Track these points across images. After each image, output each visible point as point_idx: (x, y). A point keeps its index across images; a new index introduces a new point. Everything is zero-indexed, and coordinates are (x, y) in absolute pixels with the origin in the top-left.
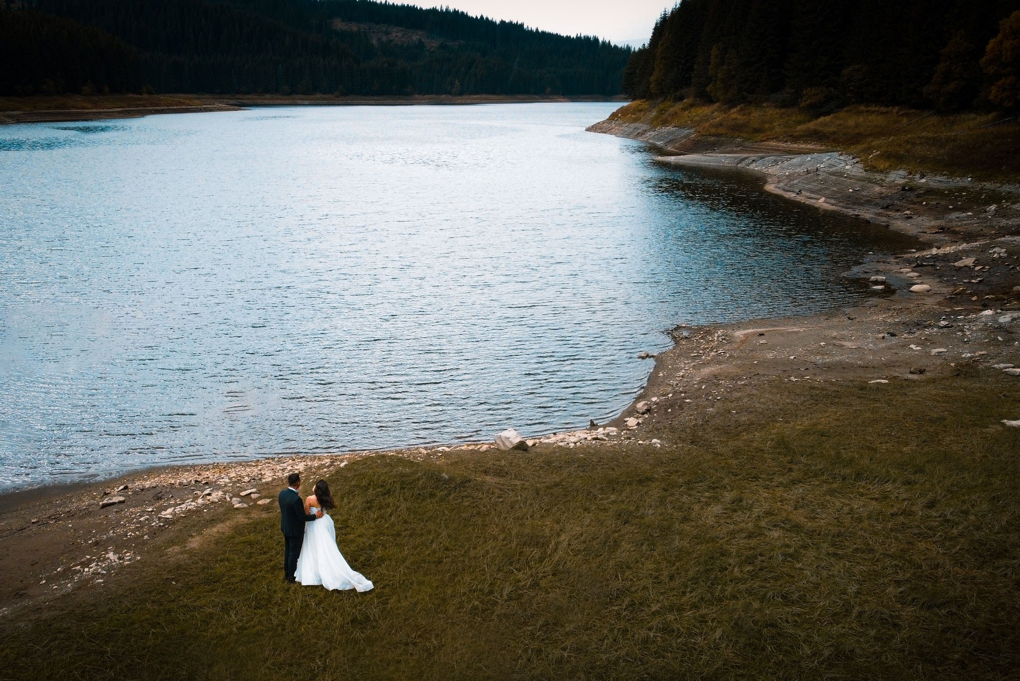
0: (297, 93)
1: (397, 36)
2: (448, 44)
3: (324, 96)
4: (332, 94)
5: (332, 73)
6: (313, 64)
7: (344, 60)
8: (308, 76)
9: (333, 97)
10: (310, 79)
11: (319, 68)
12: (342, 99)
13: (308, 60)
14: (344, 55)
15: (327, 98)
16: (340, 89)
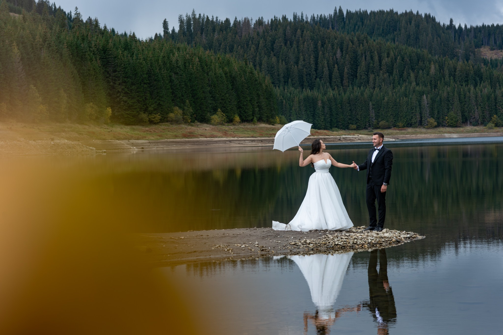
5: (484, 103)
6: (463, 94)
7: (498, 87)
8: (457, 107)
9: (487, 129)
10: (459, 110)
11: (470, 97)
12: (496, 130)
13: (456, 89)
14: (498, 82)
15: (479, 130)
16: (494, 120)
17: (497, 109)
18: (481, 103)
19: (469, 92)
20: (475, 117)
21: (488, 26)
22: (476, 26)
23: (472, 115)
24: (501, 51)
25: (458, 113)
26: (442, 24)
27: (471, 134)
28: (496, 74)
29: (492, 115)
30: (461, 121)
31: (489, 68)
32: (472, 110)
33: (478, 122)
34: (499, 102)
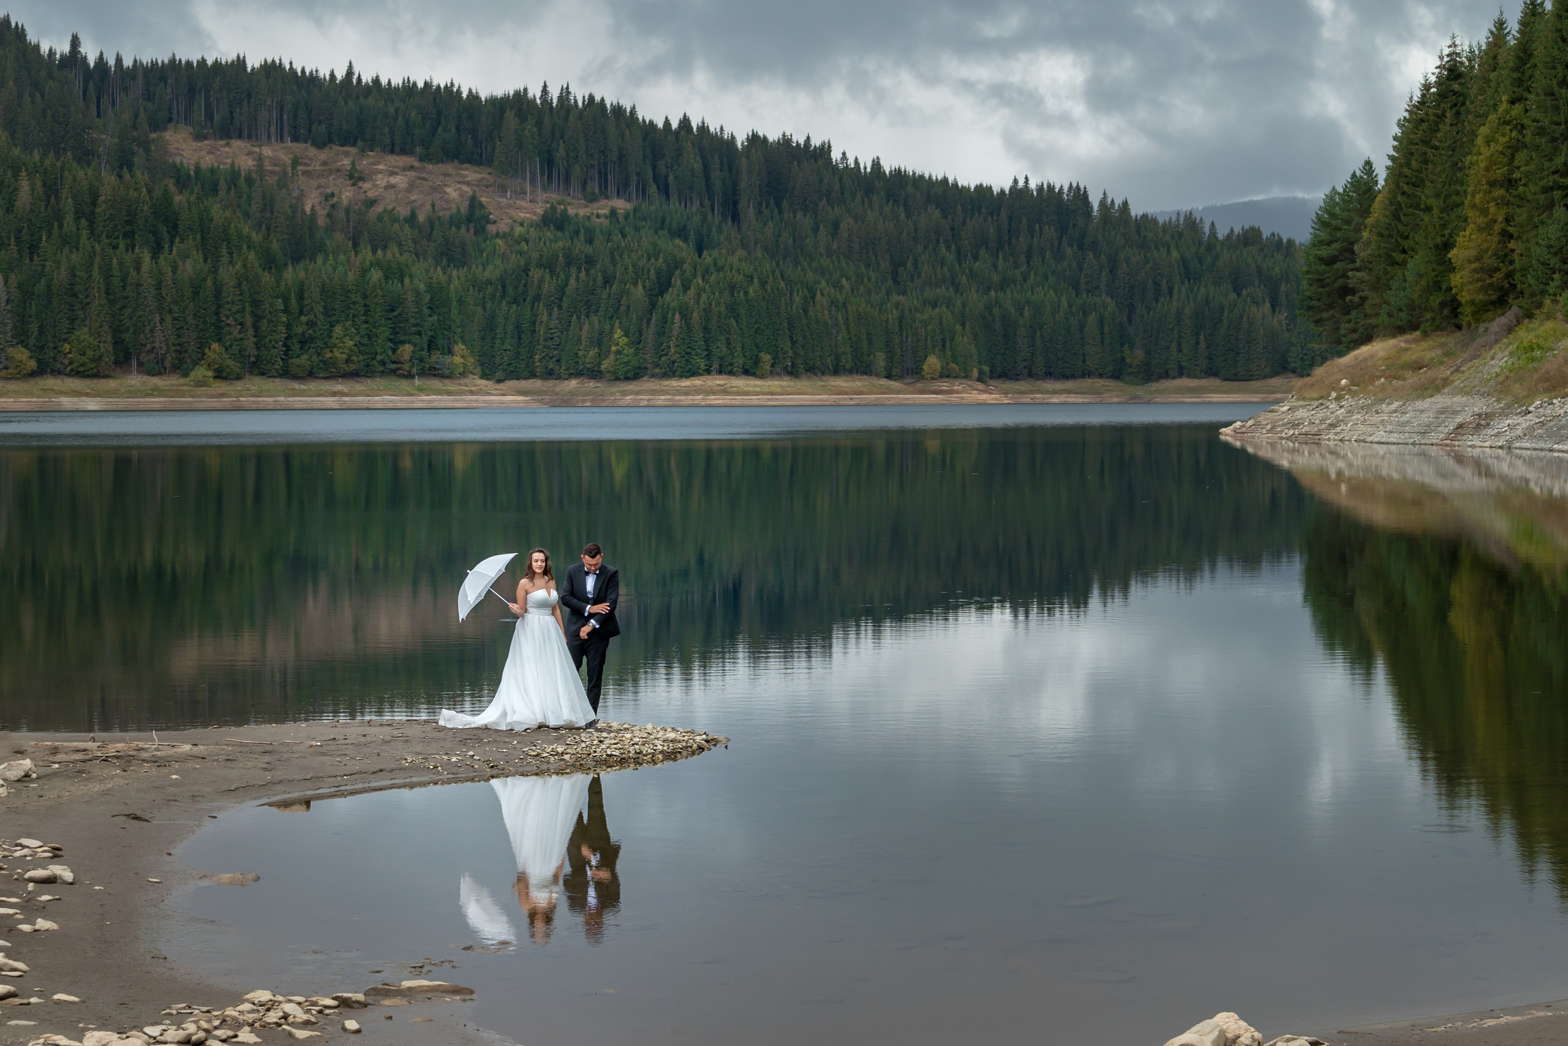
0: (57, 373)
1: (393, 186)
2: (571, 211)
3: (156, 381)
4: (186, 375)
5: (183, 304)
6: (118, 274)
7: (225, 258)
8: (99, 314)
9: (189, 385)
10: (104, 323)
11: (139, 285)
12: (219, 391)
13: (97, 260)
14: (225, 243)
15: (166, 388)
16: (213, 357)
17: (222, 324)
18: (172, 306)
19: (138, 269)
20: (153, 348)
21: (189, 64)
22: (152, 62)
23: (144, 342)
24: (228, 144)
25: (102, 333)
26: (44, 49)
27: (142, 400)
28: (220, 218)
29: (207, 342)
30: (113, 358)
31: (198, 198)
32: (145, 326)
33: (162, 363)
34: (228, 303)
